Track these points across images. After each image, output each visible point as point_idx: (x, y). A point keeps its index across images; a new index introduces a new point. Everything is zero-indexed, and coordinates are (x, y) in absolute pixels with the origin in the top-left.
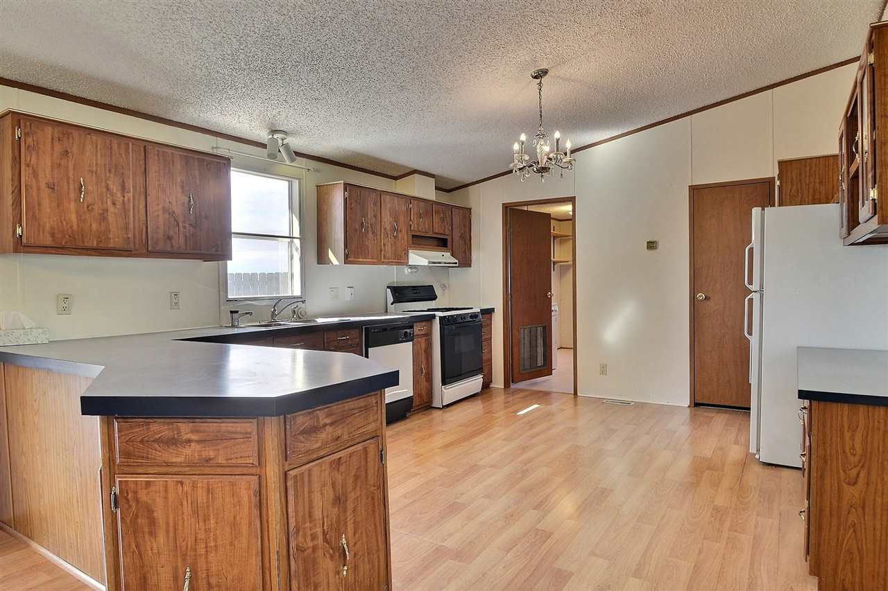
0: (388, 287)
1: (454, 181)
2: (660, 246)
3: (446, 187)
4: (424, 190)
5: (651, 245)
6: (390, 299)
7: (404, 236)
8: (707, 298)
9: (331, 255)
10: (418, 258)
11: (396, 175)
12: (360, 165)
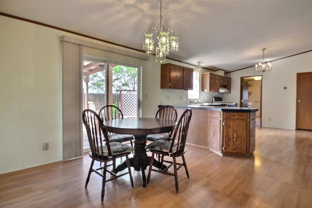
0: (213, 97)
1: (227, 71)
2: (288, 88)
3: (227, 73)
4: (221, 73)
5: (285, 88)
6: (214, 100)
7: (219, 86)
8: (301, 102)
9: (205, 90)
10: (222, 91)
11: (215, 70)
12: (212, 69)
